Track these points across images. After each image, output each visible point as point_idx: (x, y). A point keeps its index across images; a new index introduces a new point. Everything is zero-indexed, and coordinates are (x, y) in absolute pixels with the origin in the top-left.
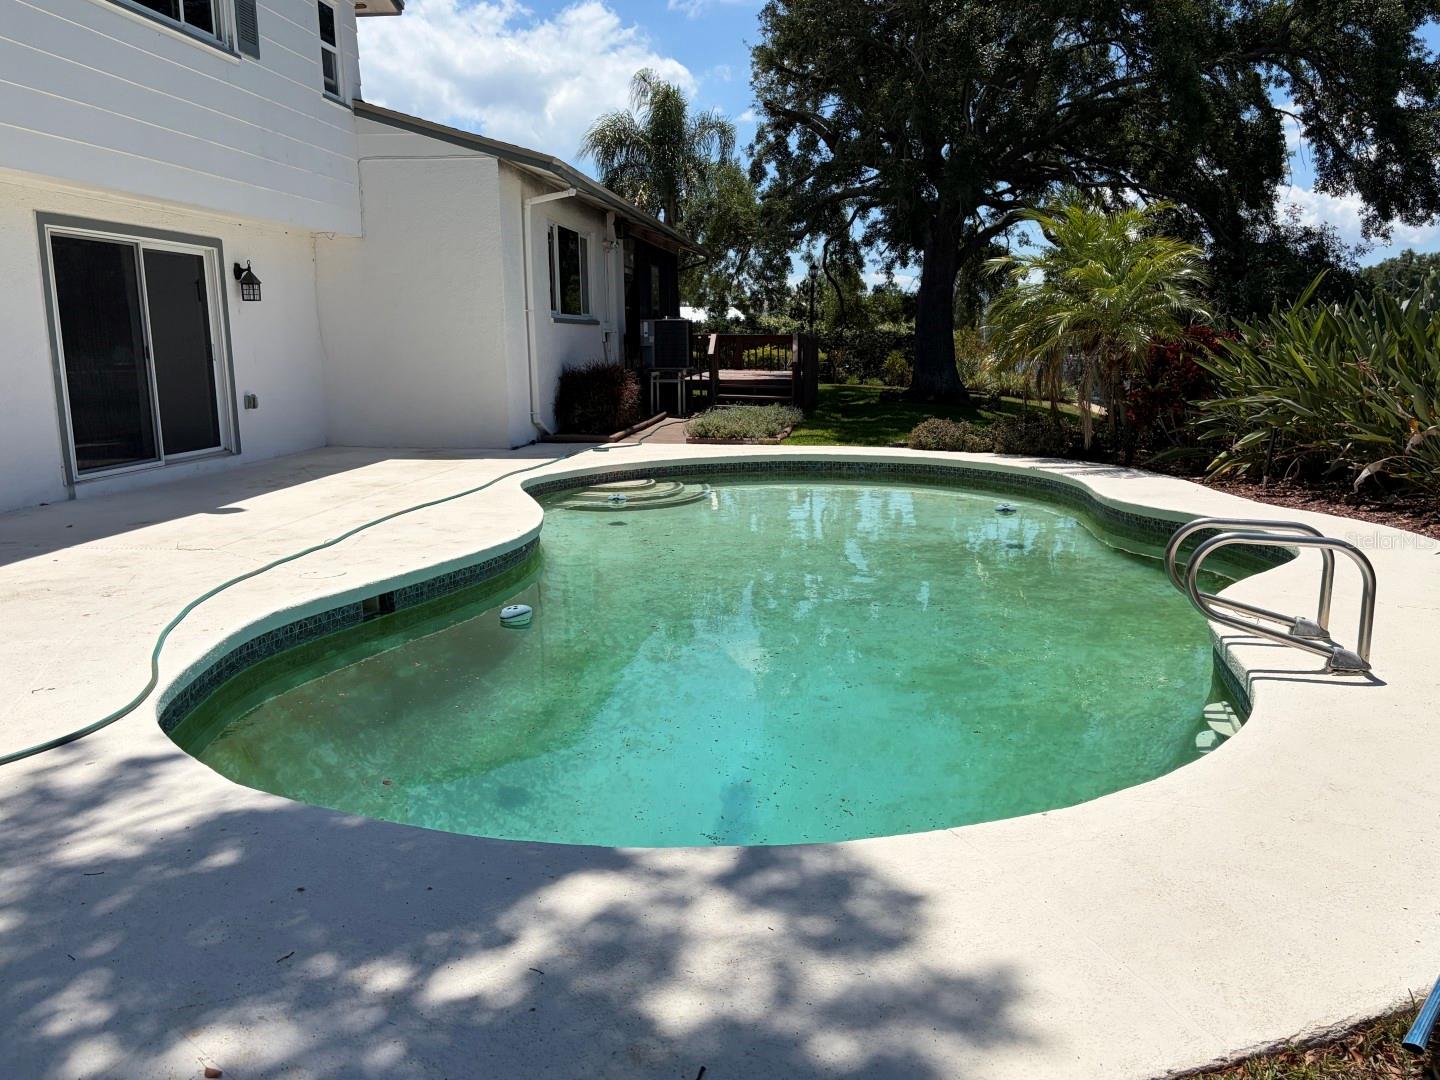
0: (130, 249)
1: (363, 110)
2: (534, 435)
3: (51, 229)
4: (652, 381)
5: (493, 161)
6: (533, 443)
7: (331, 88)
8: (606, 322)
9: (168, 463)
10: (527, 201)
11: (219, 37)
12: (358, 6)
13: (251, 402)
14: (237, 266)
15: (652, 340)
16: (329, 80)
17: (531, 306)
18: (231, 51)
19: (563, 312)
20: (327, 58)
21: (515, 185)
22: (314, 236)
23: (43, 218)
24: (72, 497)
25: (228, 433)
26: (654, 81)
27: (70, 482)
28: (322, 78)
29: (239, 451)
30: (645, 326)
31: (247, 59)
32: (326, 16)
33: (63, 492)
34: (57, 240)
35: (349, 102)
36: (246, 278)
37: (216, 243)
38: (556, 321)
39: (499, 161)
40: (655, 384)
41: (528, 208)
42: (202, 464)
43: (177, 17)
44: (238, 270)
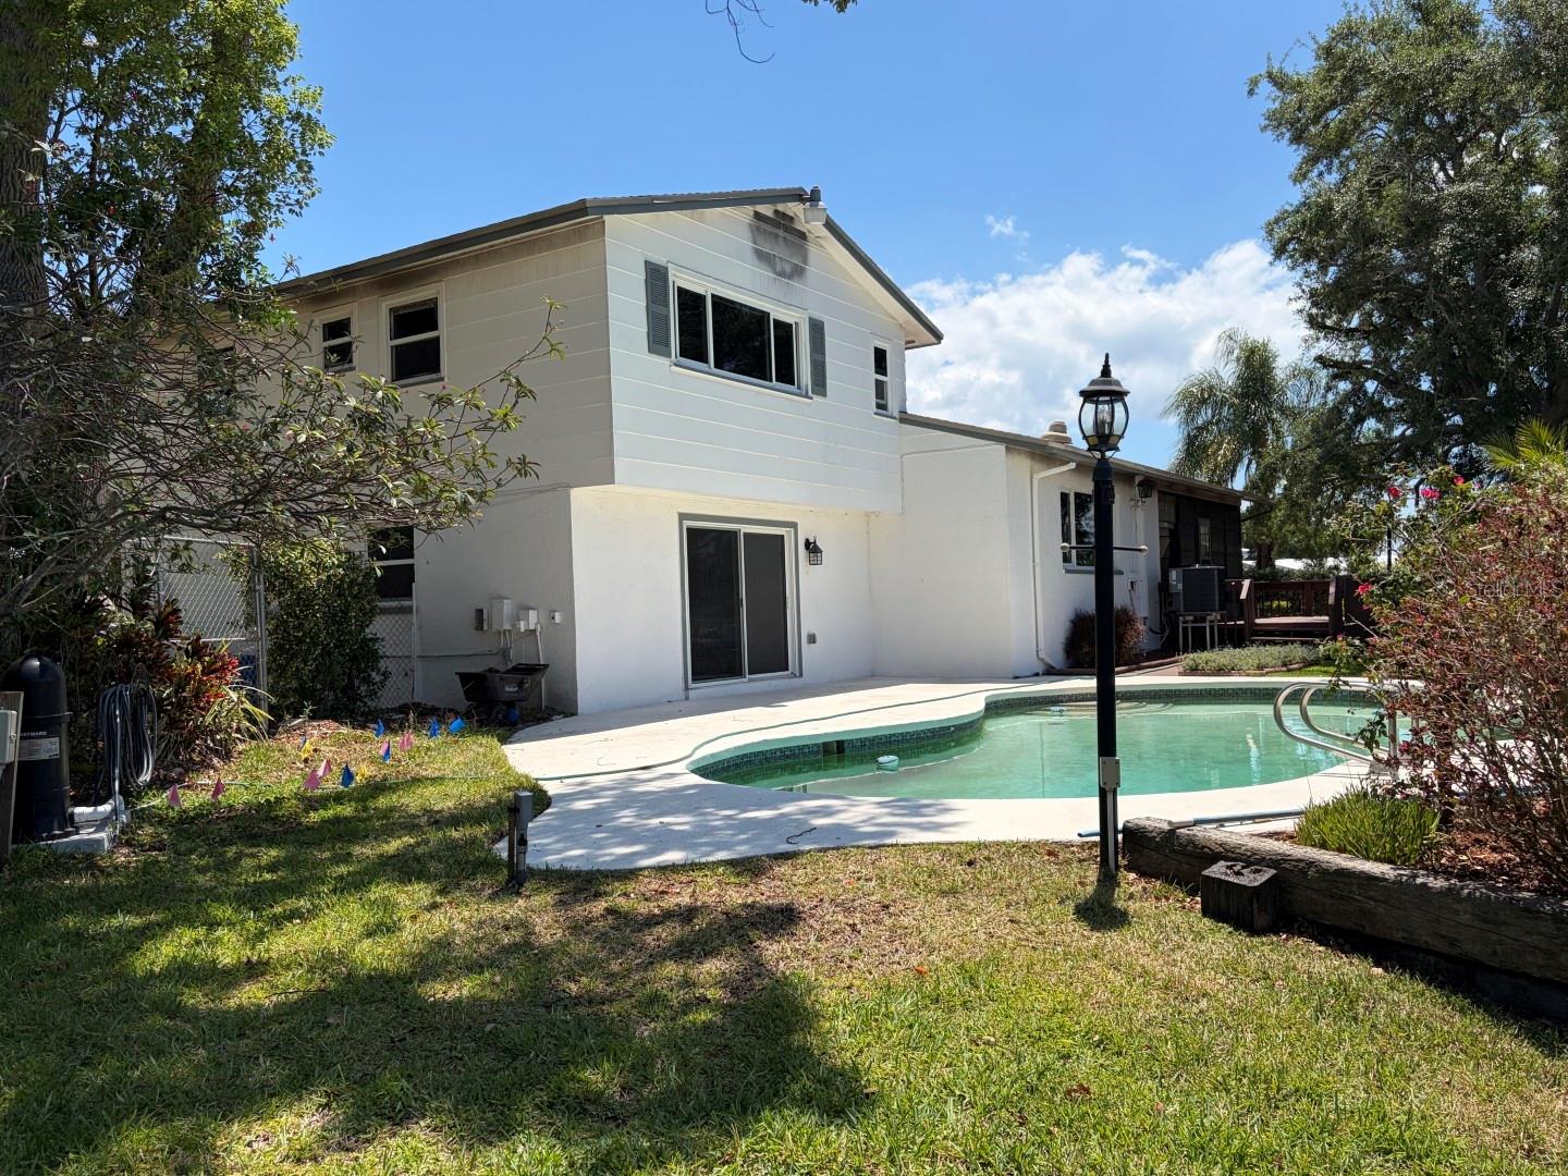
0: (733, 534)
1: (906, 419)
2: (1040, 668)
3: (687, 523)
4: (1181, 626)
5: (1001, 448)
6: (1037, 675)
7: (882, 407)
8: (1133, 571)
9: (750, 680)
10: (1035, 476)
11: (799, 388)
12: (908, 342)
13: (812, 639)
14: (807, 540)
15: (1180, 586)
16: (880, 401)
17: (1037, 560)
18: (807, 396)
19: (1078, 564)
20: (880, 387)
21: (1023, 464)
22: (867, 515)
23: (682, 517)
24: (687, 698)
25: (794, 663)
26: (1240, 338)
27: (687, 688)
28: (874, 400)
29: (801, 675)
30: (1173, 575)
31: (817, 398)
32: (880, 358)
33: (682, 694)
34: (691, 531)
35: (896, 414)
36: (812, 548)
37: (794, 525)
38: (1068, 571)
39: (1007, 448)
40: (1185, 629)
41: (1035, 482)
42: (774, 682)
43: (771, 380)
44: (808, 544)
